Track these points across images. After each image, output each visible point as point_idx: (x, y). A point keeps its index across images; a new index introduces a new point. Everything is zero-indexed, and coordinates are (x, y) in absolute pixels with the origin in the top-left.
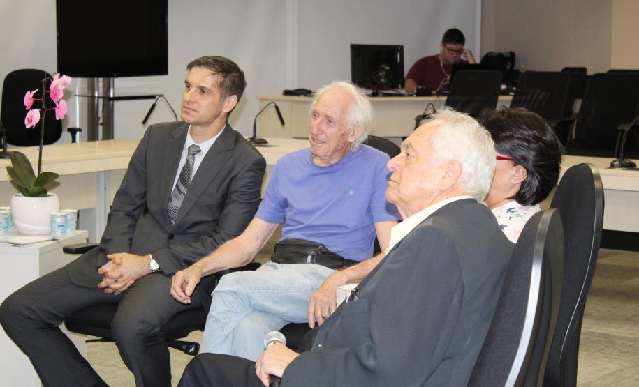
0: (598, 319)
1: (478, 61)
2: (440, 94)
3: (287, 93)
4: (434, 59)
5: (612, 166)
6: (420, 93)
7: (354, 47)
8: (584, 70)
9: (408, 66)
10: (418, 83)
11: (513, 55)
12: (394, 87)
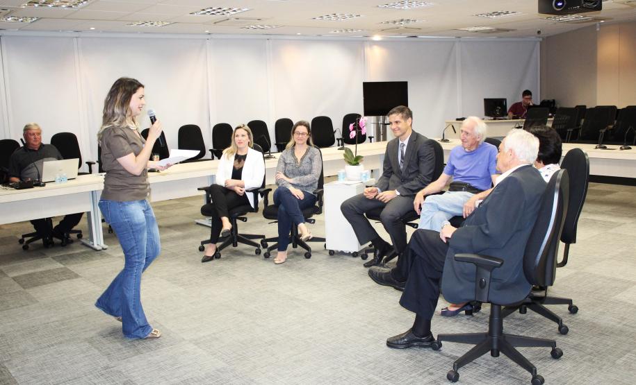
0: (590, 213)
1: (539, 104)
2: (523, 118)
3: (457, 119)
4: (520, 103)
5: (596, 148)
6: (514, 118)
7: (486, 100)
8: (585, 106)
9: (508, 107)
10: (514, 114)
11: (554, 101)
12: (503, 116)
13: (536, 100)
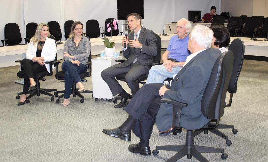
0: (247, 77)
1: (220, 14)
2: (210, 22)
3: (173, 23)
4: (209, 14)
5: (251, 40)
6: (205, 22)
7: (189, 11)
8: (246, 16)
9: (202, 16)
10: (205, 20)
11: (228, 12)
12: (199, 21)
13: (218, 12)
